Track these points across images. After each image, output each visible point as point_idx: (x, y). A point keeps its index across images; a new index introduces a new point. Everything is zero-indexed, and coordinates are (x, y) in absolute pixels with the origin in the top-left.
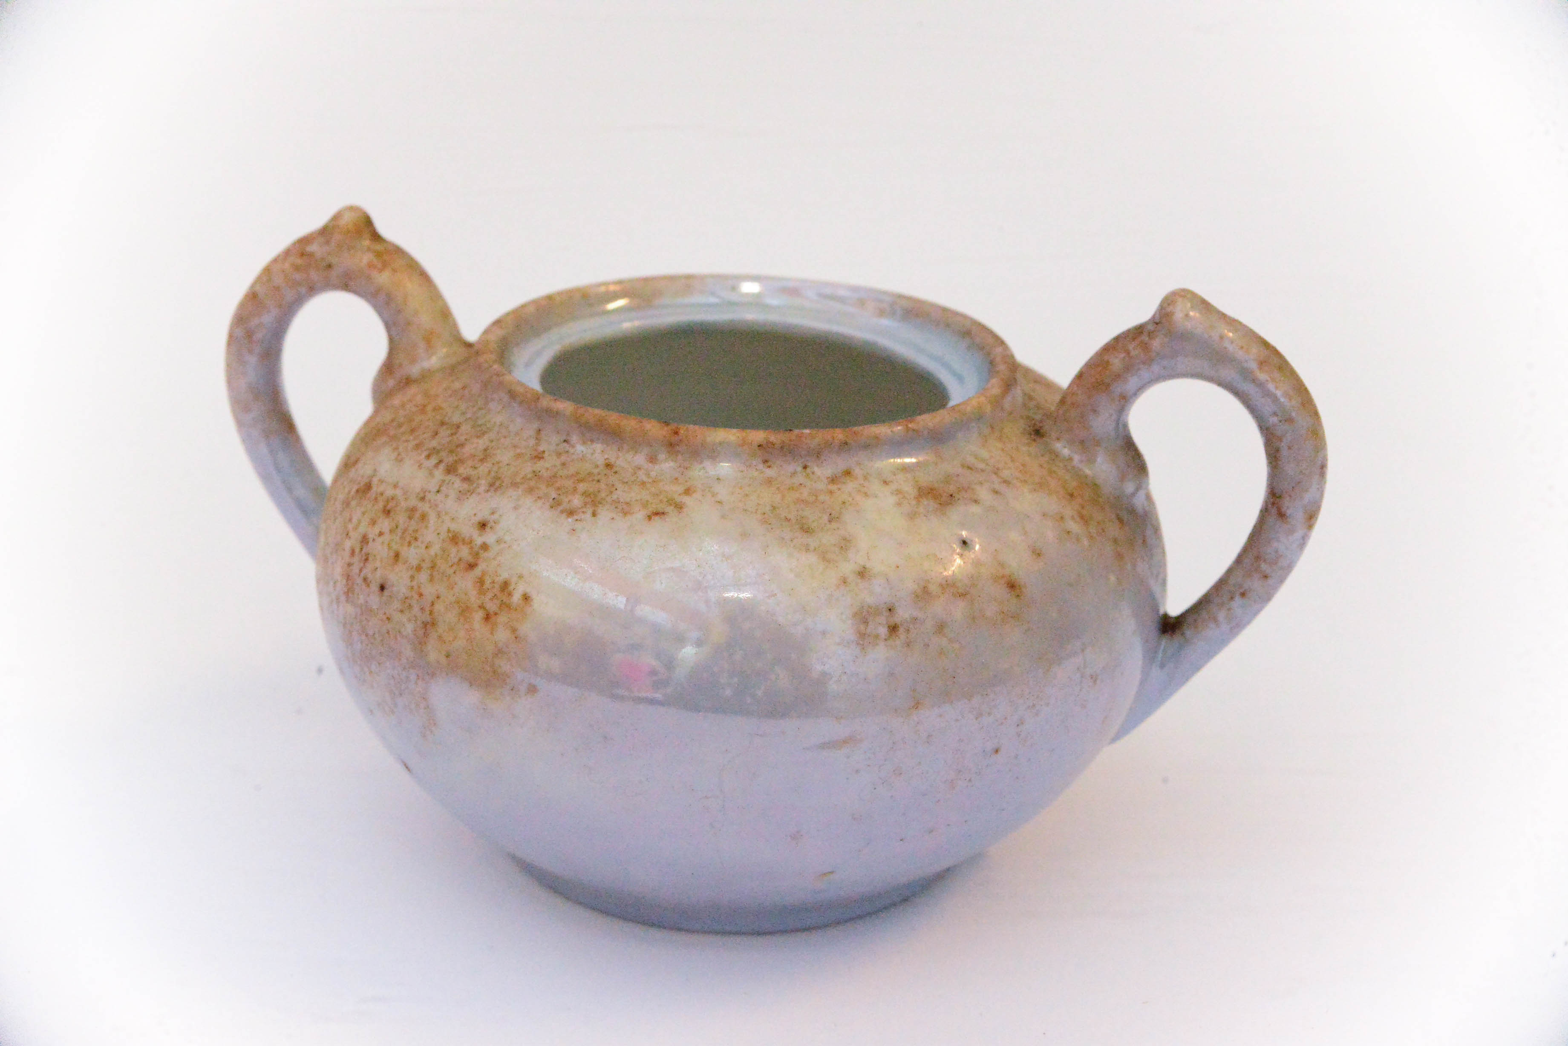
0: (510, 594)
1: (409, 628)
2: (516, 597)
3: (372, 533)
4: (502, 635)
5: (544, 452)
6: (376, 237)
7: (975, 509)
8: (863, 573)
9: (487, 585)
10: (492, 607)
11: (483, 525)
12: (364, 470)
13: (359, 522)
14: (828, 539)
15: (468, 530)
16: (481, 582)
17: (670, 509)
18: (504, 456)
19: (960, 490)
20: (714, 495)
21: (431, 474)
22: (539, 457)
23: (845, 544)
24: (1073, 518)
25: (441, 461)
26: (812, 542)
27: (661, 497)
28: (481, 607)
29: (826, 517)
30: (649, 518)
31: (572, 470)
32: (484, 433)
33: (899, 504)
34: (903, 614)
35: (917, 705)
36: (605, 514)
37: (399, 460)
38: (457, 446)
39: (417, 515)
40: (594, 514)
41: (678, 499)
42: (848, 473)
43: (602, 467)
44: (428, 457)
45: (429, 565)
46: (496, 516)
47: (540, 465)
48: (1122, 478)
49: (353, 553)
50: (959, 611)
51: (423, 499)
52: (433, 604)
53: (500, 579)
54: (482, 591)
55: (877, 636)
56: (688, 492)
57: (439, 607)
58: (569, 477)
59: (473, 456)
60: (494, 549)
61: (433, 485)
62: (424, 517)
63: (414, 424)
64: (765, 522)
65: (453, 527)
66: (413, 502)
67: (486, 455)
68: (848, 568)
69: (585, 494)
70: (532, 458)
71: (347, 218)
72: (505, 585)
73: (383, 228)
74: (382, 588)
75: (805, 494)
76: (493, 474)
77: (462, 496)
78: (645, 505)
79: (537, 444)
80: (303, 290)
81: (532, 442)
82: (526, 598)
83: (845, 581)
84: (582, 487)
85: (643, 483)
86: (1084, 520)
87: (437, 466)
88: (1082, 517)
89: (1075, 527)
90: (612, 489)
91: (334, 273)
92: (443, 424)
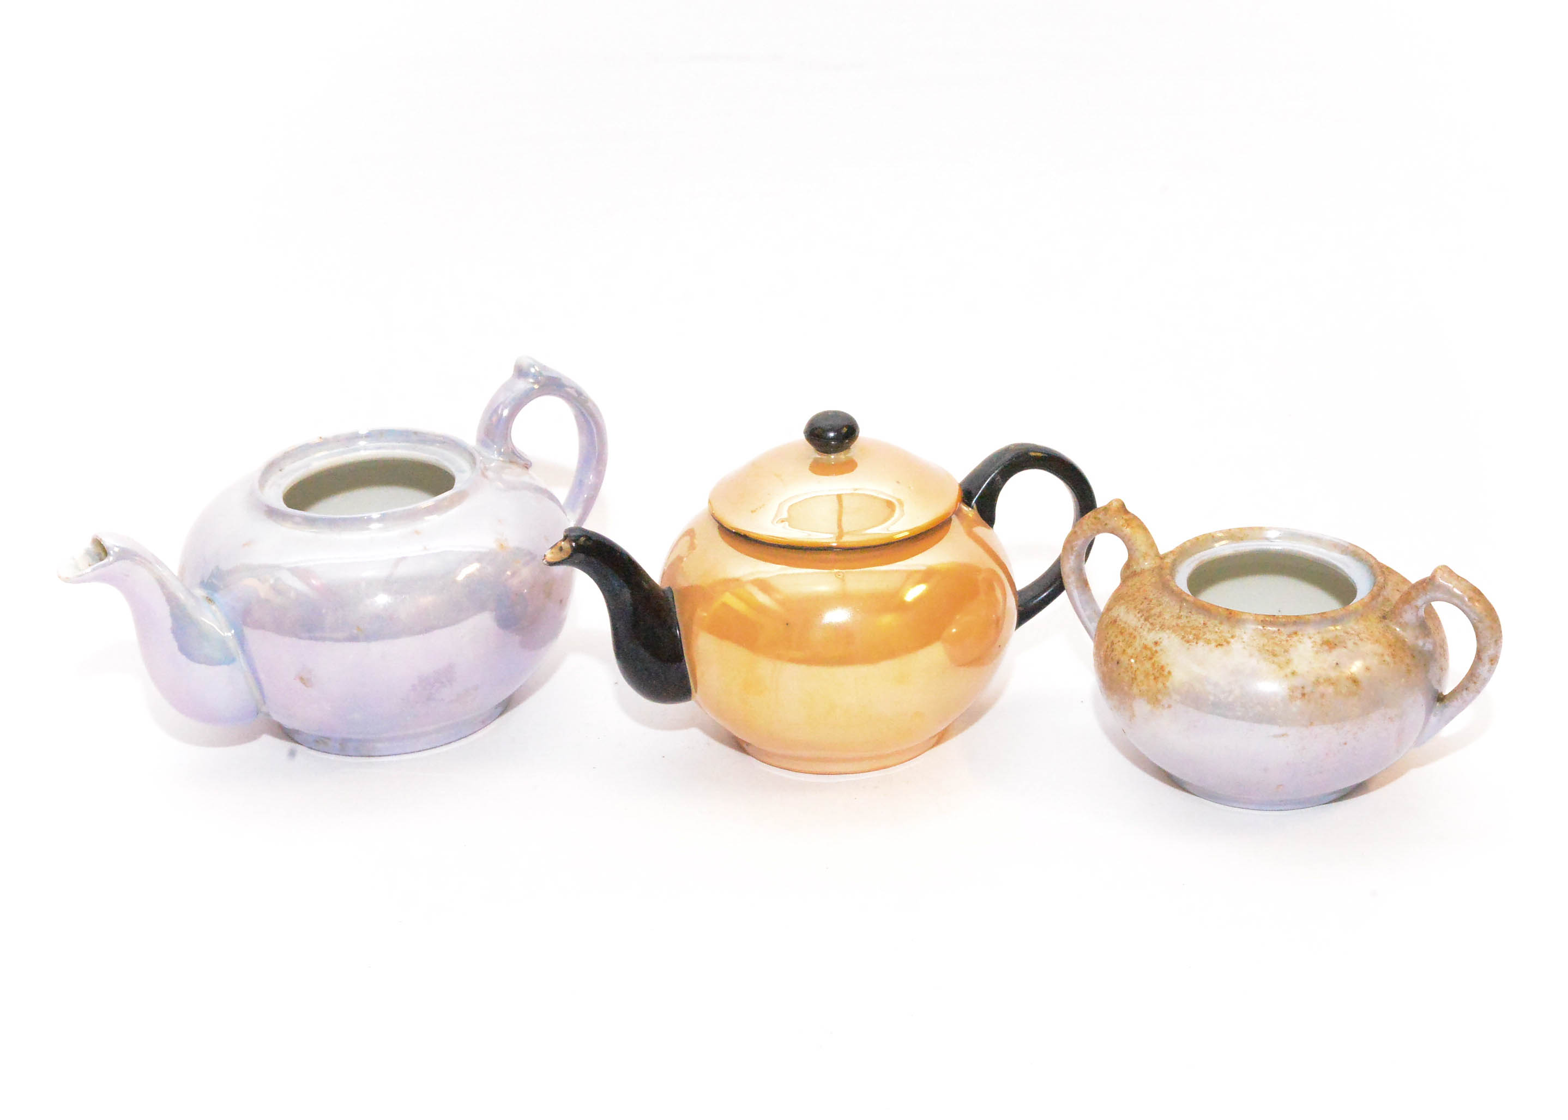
0: (1163, 671)
1: (1127, 679)
2: (1166, 673)
3: (1116, 640)
4: (1160, 685)
5: (1181, 616)
6: (1126, 512)
7: (1344, 650)
8: (1293, 673)
9: (1156, 666)
10: (1157, 675)
11: (1156, 643)
12: (1114, 613)
13: (1111, 635)
14: (1282, 659)
15: (1151, 645)
16: (1153, 664)
17: (1224, 643)
18: (1167, 616)
19: (1340, 642)
20: (1242, 639)
21: (1139, 620)
22: (1179, 617)
23: (1288, 662)
24: (1388, 655)
25: (1143, 615)
26: (1276, 659)
27: (1222, 638)
28: (1153, 674)
29: (1283, 650)
30: (1217, 646)
31: (1191, 624)
32: (1160, 605)
33: (1313, 647)
34: (1307, 690)
35: (1311, 724)
36: (1201, 643)
37: (1128, 612)
38: (1150, 609)
39: (1132, 636)
40: (1197, 643)
41: (1229, 640)
42: (1296, 633)
43: (1202, 624)
44: (1139, 613)
45: (1135, 656)
46: (1161, 640)
47: (1179, 621)
48: (1417, 638)
49: (1108, 647)
50: (1330, 690)
51: (1135, 630)
52: (1136, 671)
53: (1160, 665)
54: (1154, 669)
55: (1297, 697)
56: (1233, 637)
57: (1138, 673)
58: (1190, 627)
59: (1155, 615)
60: (1160, 653)
61: (1139, 625)
62: (1135, 637)
63: (1135, 596)
64: (1259, 651)
65: (1146, 642)
66: (1131, 630)
67: (1160, 615)
68: (1288, 671)
69: (1195, 635)
70: (1177, 618)
71: (1115, 504)
72: (1162, 667)
73: (1129, 508)
74: (1118, 663)
75: (1277, 641)
76: (1162, 623)
77: (1150, 631)
78: (1216, 641)
79: (1180, 612)
80: (1095, 532)
81: (1178, 611)
82: (1169, 673)
83: (1286, 676)
84: (1194, 632)
85: (1216, 632)
86: (1393, 656)
87: (1141, 616)
88: (1393, 655)
89: (1387, 659)
90: (1205, 633)
91: (1107, 527)
92: (1146, 598)
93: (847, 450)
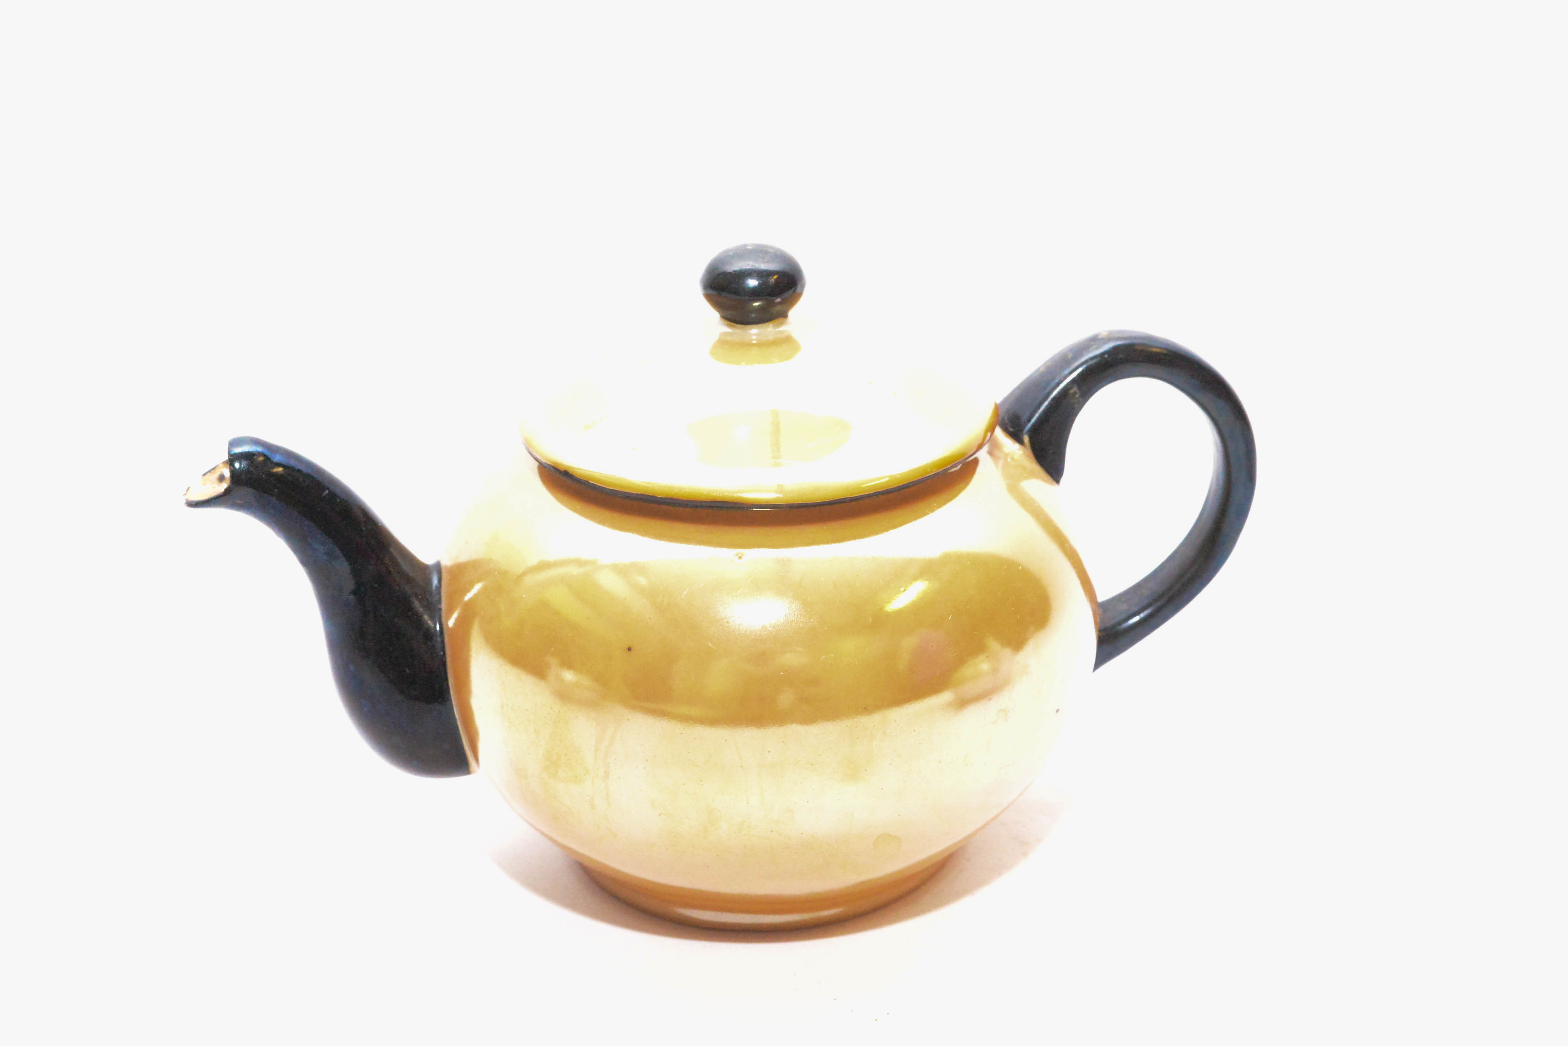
93: (781, 320)
